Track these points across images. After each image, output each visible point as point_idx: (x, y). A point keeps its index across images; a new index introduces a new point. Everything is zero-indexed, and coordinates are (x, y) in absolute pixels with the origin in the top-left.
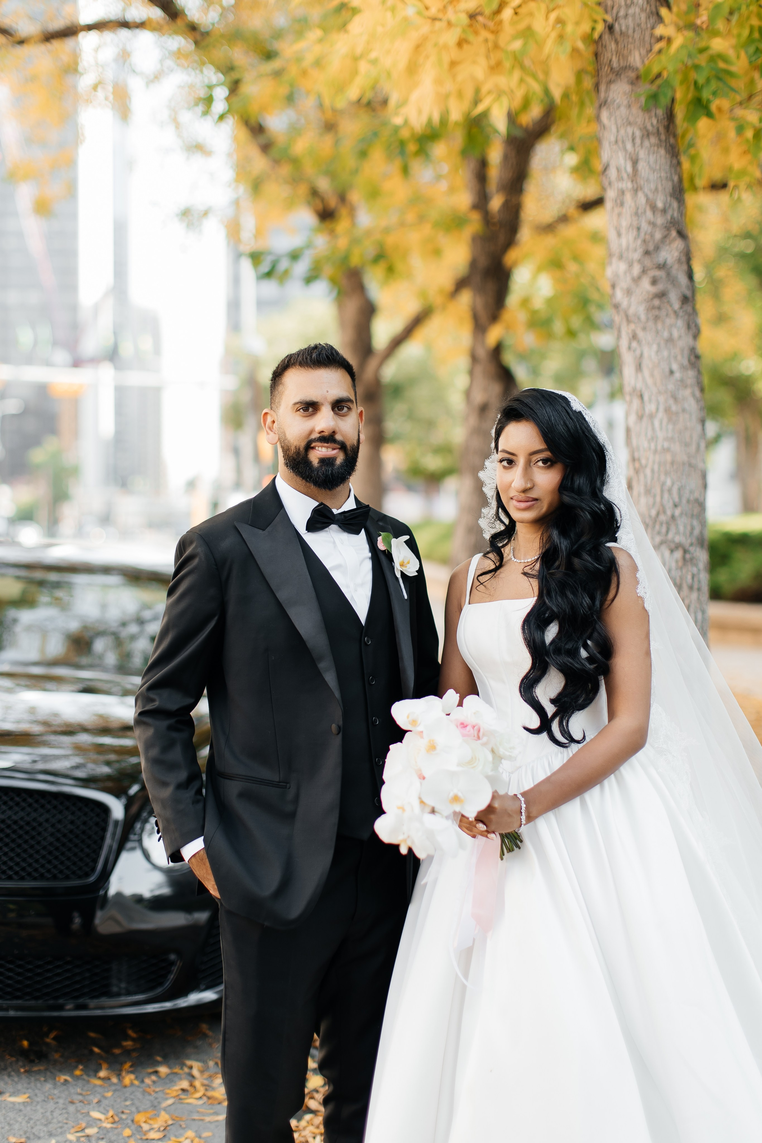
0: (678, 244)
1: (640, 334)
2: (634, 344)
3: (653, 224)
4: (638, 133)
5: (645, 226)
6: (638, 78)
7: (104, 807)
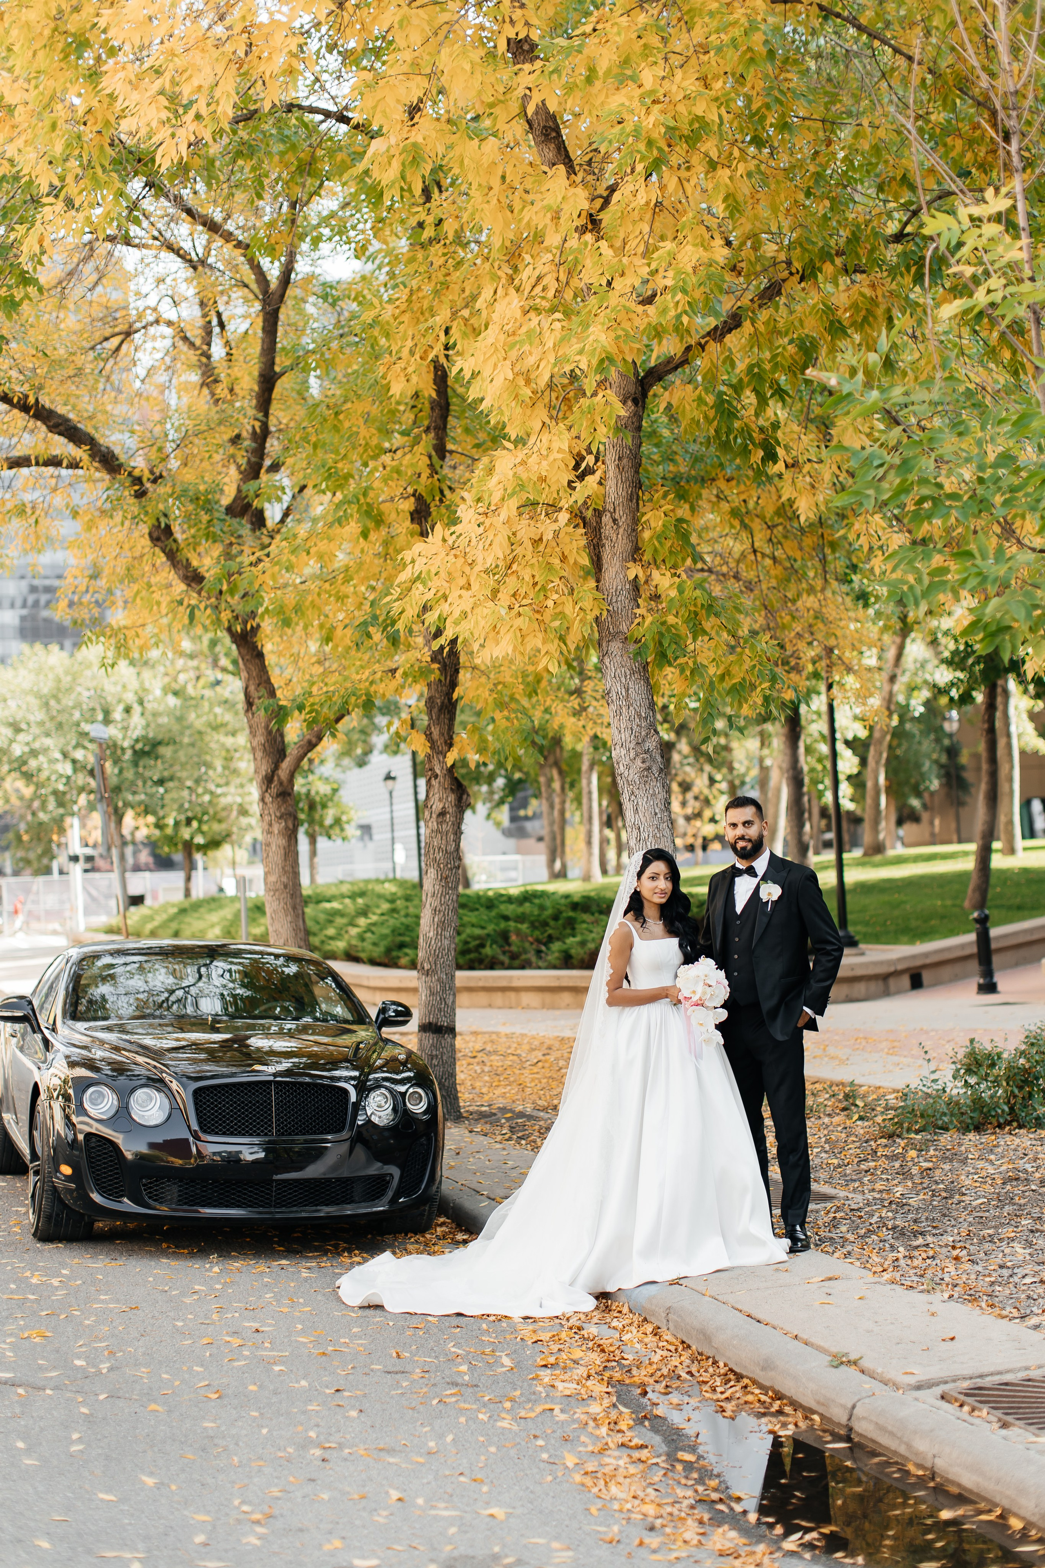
0: (655, 738)
1: (636, 792)
4: (628, 672)
5: (635, 727)
6: (627, 640)
7: (346, 1092)
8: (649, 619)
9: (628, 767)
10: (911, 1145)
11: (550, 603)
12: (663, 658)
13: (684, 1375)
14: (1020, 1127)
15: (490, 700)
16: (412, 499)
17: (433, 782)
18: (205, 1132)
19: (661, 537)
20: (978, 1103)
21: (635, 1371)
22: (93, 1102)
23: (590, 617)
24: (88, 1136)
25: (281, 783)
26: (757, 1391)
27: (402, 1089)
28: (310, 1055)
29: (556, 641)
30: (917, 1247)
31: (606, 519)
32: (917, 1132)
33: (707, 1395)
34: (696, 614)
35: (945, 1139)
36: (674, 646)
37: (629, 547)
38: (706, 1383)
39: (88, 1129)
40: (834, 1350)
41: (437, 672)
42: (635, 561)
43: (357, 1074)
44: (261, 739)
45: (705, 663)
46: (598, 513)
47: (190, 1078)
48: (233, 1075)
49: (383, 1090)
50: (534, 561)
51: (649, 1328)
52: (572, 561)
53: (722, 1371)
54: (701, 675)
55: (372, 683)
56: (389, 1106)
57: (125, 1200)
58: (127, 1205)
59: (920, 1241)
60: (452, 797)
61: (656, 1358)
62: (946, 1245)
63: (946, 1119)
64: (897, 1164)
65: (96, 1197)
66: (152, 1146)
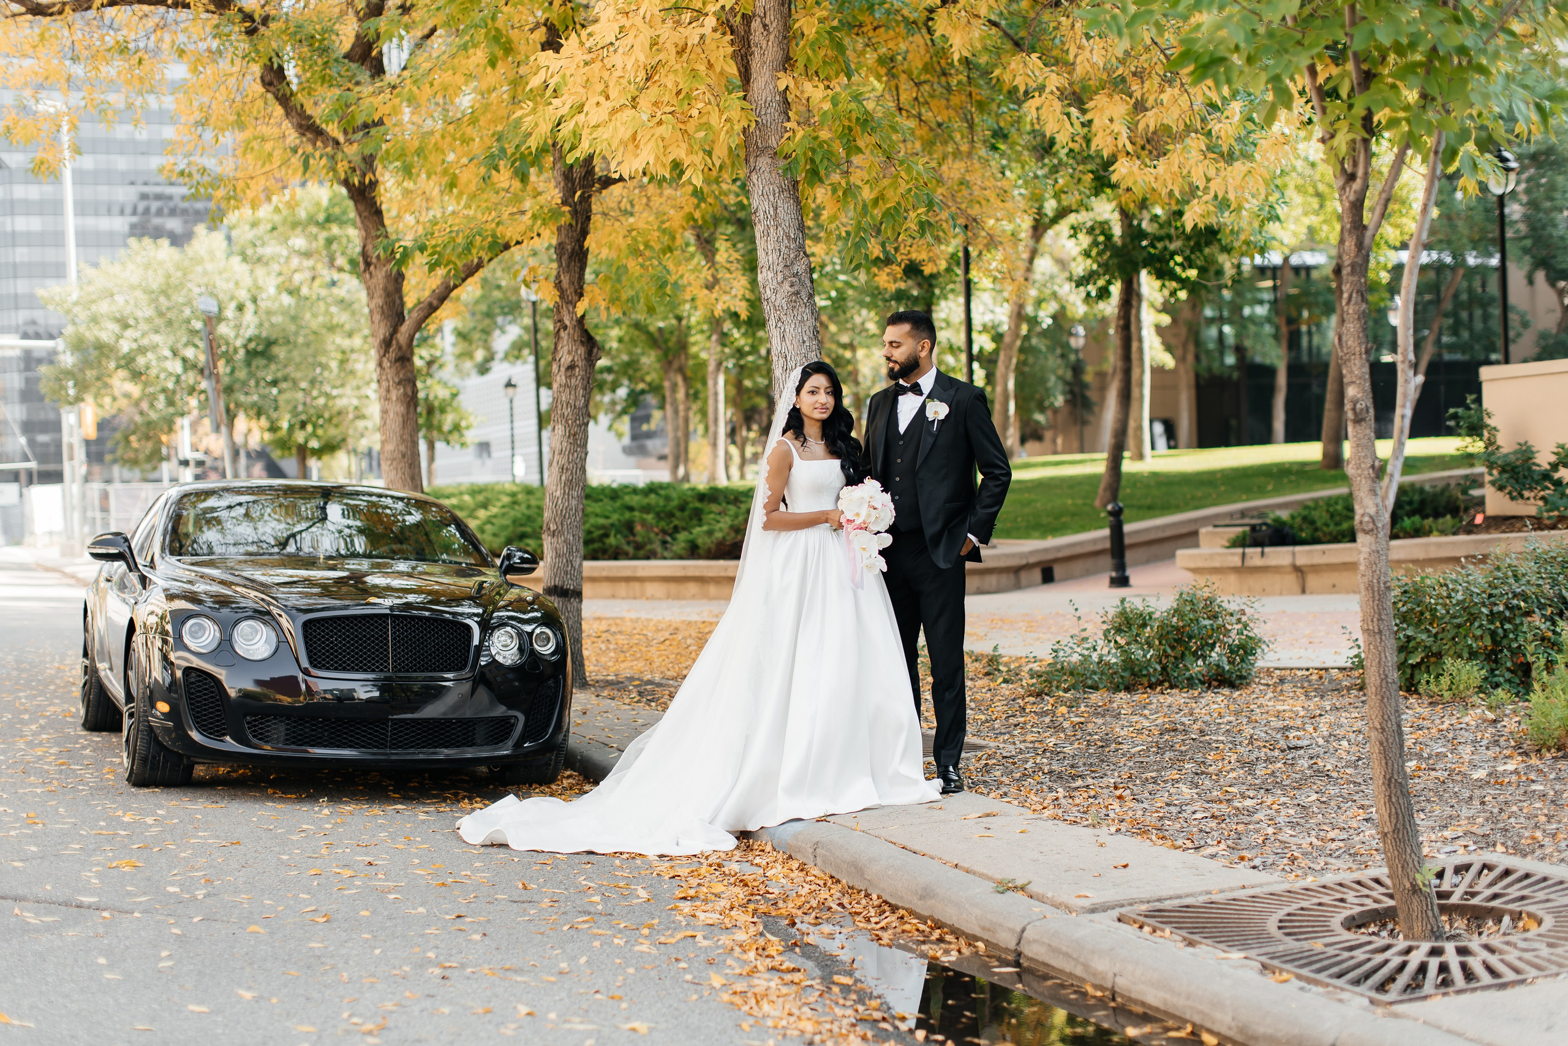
0: (805, 261)
3: (788, 248)
4: (776, 190)
5: (783, 249)
6: (776, 155)
7: (468, 628)
8: (800, 134)
9: (775, 292)
10: (1060, 701)
11: (695, 113)
12: (815, 175)
13: (835, 907)
14: (1171, 687)
15: (624, 246)
16: (543, 29)
17: (562, 334)
18: (315, 666)
19: (815, 45)
20: (1129, 664)
21: (781, 904)
22: (193, 634)
23: (738, 128)
24: (188, 671)
25: (400, 348)
26: (915, 921)
27: (528, 628)
28: (429, 593)
29: (701, 154)
30: (1077, 788)
31: (756, 24)
32: (1066, 690)
33: (861, 925)
34: (850, 129)
35: (1095, 697)
36: (825, 162)
37: (780, 56)
38: (859, 914)
39: (185, 664)
40: (999, 877)
41: (568, 216)
42: (785, 69)
43: (480, 611)
44: (379, 301)
45: (859, 183)
46: (747, 19)
47: (299, 610)
48: (346, 607)
49: (508, 629)
50: (678, 66)
51: (795, 865)
52: (718, 69)
53: (876, 903)
54: (855, 197)
55: (498, 224)
56: (514, 644)
57: (228, 738)
58: (229, 744)
59: (1079, 783)
60: (582, 351)
61: (804, 891)
62: (1108, 787)
63: (1096, 678)
64: (1047, 719)
65: (195, 735)
66: (259, 683)
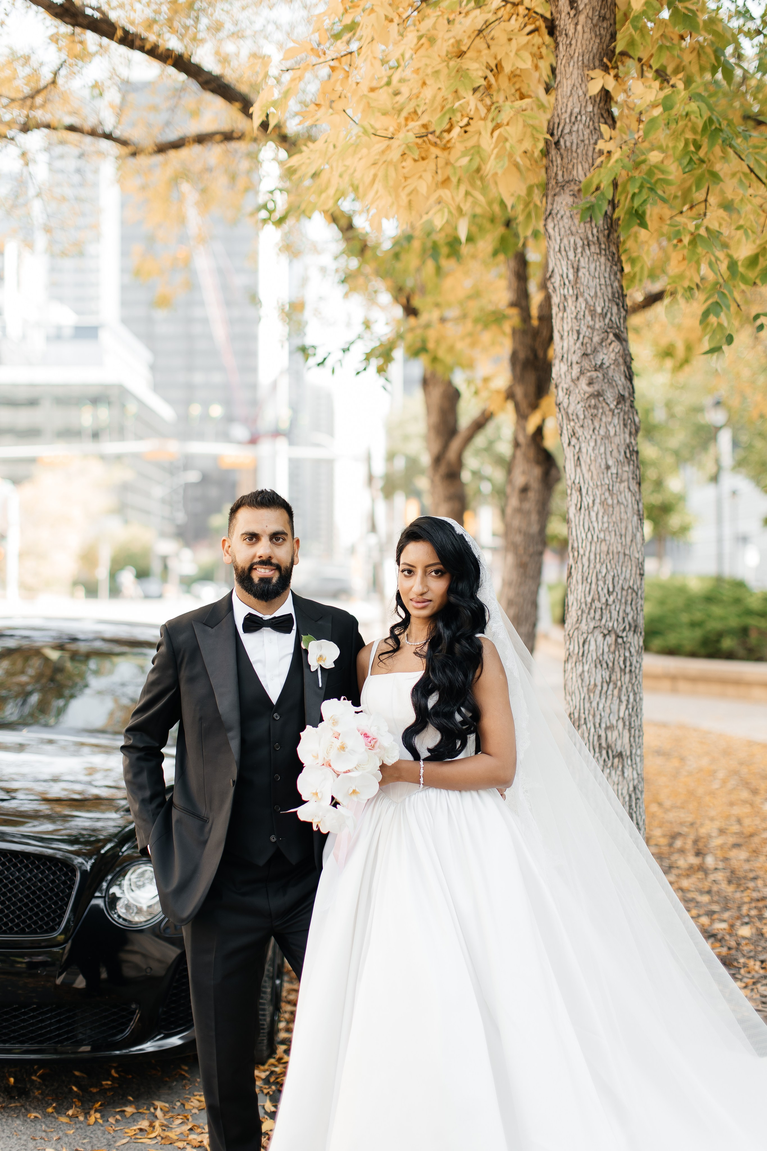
0: (616, 346)
1: (579, 431)
2: (574, 441)
3: (592, 328)
4: (580, 243)
5: (584, 330)
6: (579, 190)
7: (73, 869)
9: (568, 392)
17: (518, 455)
25: (450, 463)
42: (606, 69)
44: (435, 417)
60: (537, 471)
